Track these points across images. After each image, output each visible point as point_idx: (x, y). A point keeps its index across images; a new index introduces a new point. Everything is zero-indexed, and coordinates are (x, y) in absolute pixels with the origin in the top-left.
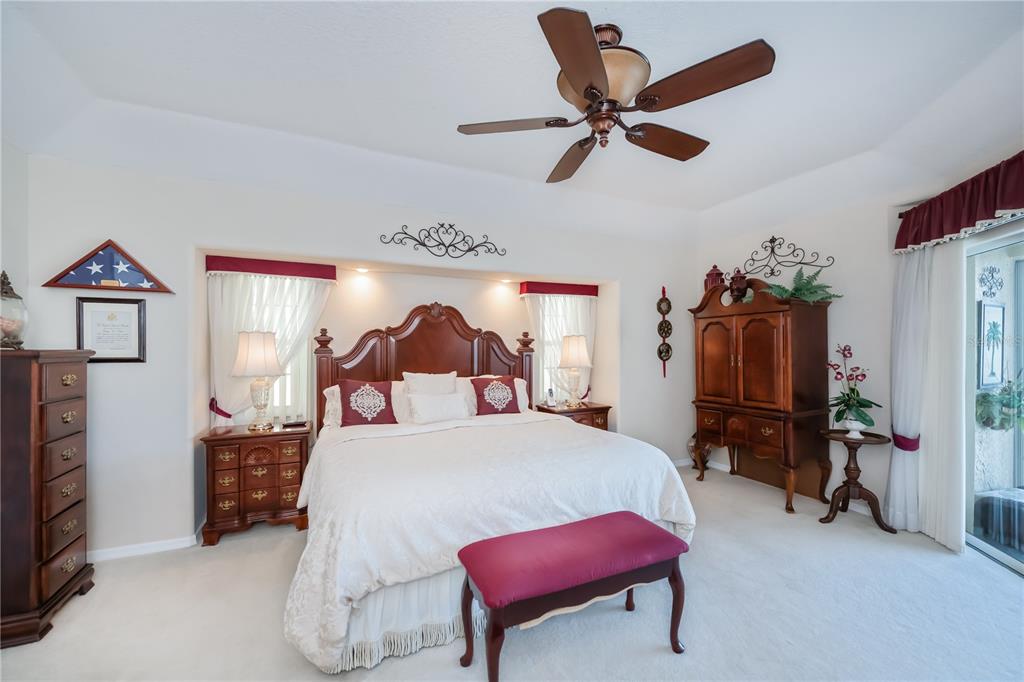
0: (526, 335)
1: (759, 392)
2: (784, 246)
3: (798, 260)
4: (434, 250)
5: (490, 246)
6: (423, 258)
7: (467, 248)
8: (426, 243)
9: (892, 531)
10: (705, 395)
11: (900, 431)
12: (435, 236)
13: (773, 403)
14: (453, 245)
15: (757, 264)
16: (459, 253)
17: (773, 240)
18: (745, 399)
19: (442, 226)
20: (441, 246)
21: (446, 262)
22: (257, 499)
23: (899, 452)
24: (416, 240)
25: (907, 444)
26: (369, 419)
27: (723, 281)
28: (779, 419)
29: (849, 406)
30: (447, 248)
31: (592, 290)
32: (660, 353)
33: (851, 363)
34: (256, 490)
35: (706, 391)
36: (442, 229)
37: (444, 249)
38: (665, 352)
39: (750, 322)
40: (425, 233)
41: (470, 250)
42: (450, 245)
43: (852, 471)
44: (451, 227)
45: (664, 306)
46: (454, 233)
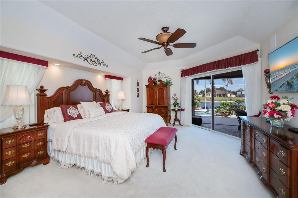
0: (107, 90)
1: (161, 103)
2: (162, 74)
3: (165, 77)
4: (89, 62)
5: (104, 64)
6: (86, 64)
7: (98, 63)
8: (87, 59)
9: (182, 125)
10: (149, 105)
11: (182, 108)
12: (90, 58)
13: (164, 105)
14: (95, 62)
15: (157, 77)
16: (96, 64)
17: (160, 72)
18: (158, 105)
19: (92, 55)
20: (91, 61)
21: (92, 67)
22: (25, 157)
23: (182, 111)
24: (84, 58)
25: (183, 110)
26: (75, 118)
27: (152, 79)
28: (165, 108)
29: (176, 104)
30: (93, 62)
31: (122, 79)
32: (137, 95)
33: (176, 97)
34: (24, 154)
35: (150, 104)
36: (91, 56)
37: (92, 63)
38: (138, 95)
39: (159, 89)
40: (86, 56)
41: (99, 64)
42: (94, 61)
43: (176, 116)
44: (94, 56)
45: (138, 84)
46: (95, 58)
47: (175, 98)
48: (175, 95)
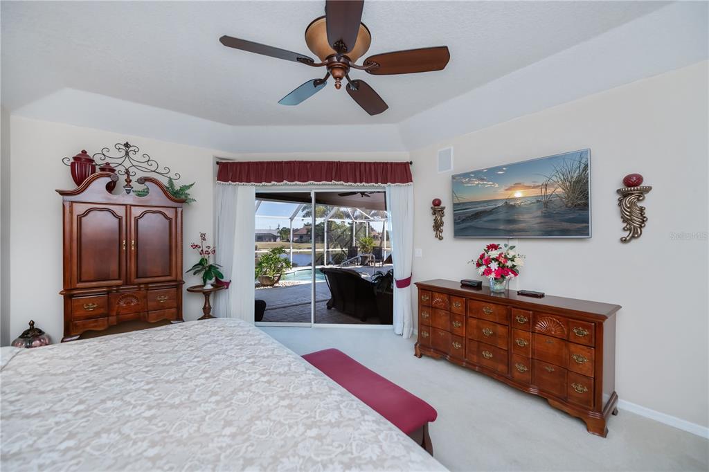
47: (205, 249)
48: (203, 237)
